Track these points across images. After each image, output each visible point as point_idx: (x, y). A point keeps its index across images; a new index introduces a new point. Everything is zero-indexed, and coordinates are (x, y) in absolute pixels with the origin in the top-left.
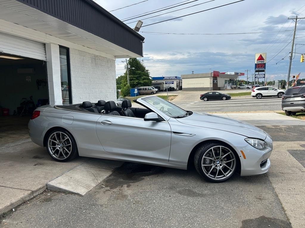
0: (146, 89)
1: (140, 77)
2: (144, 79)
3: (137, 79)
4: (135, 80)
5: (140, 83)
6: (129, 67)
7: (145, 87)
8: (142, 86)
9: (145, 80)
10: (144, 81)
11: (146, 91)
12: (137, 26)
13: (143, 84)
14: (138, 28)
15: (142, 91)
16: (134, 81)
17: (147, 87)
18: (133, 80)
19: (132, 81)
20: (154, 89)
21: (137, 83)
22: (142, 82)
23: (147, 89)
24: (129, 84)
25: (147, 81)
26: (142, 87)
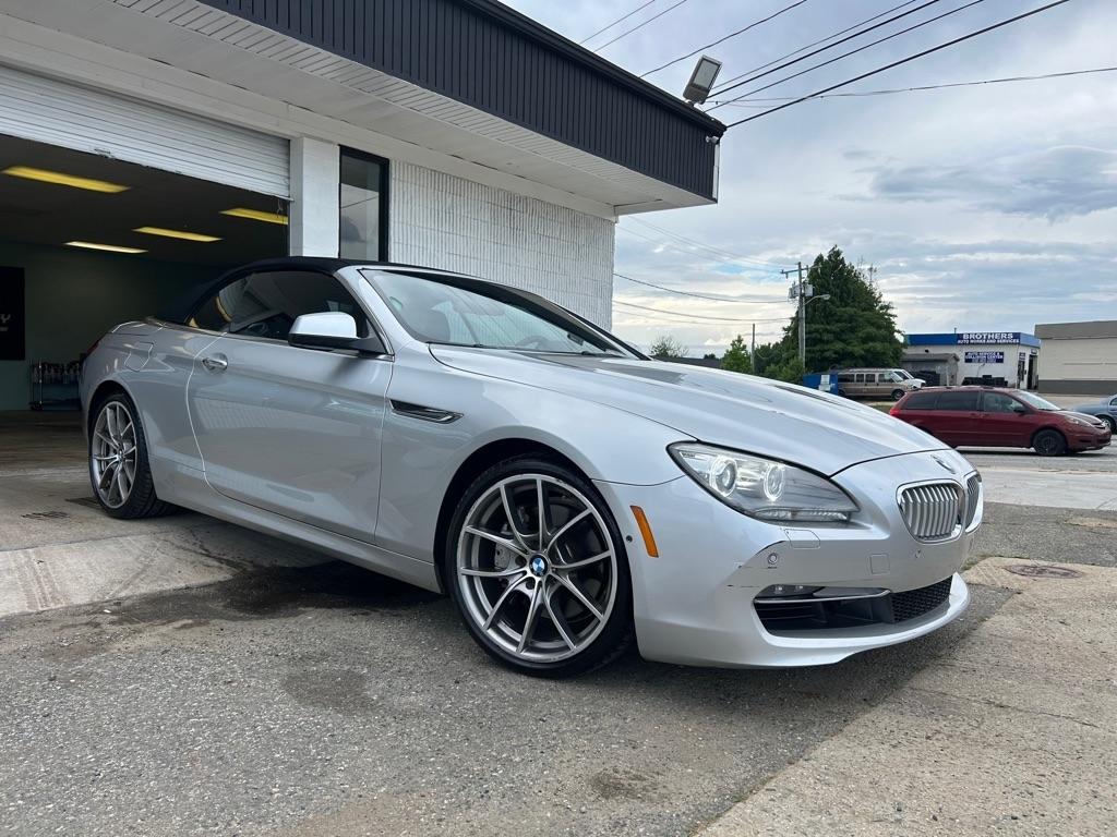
0: (871, 379)
1: (853, 330)
2: (865, 340)
3: (838, 336)
4: (828, 342)
5: (851, 355)
6: (809, 291)
7: (865, 371)
8: (856, 367)
9: (871, 344)
10: (866, 346)
11: (871, 386)
12: (696, 81)
13: (861, 357)
14: (699, 87)
15: (851, 386)
16: (826, 348)
17: (877, 372)
18: (821, 341)
19: (817, 348)
20: (905, 378)
21: (835, 353)
22: (858, 350)
23: (877, 378)
24: (802, 356)
25: (878, 346)
26: (855, 372)
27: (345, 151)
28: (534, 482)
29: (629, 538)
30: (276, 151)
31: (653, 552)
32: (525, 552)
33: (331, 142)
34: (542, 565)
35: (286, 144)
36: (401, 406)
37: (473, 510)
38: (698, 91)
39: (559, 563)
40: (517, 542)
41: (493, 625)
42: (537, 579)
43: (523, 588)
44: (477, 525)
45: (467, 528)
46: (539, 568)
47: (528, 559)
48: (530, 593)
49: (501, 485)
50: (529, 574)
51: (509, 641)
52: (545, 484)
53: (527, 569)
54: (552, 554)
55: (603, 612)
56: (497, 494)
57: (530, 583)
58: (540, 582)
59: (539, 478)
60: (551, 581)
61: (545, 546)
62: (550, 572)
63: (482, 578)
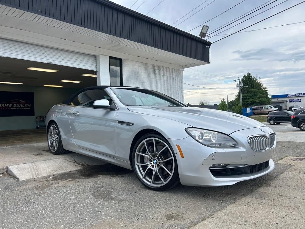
0: (262, 109)
1: (255, 95)
2: (259, 98)
3: (251, 97)
4: (248, 99)
5: (255, 102)
6: (242, 85)
7: (260, 106)
8: (257, 105)
9: (261, 99)
10: (260, 100)
11: (262, 111)
12: (202, 32)
13: (258, 102)
14: (203, 33)
15: (256, 111)
16: (248, 100)
17: (263, 107)
18: (247, 99)
19: (245, 101)
20: (272, 108)
21: (251, 102)
22: (257, 101)
23: (263, 108)
24: (241, 103)
25: (263, 99)
26: (257, 107)
27: (110, 58)
28: (152, 140)
29: (176, 153)
30: (93, 59)
31: (182, 156)
32: (152, 158)
33: (106, 56)
34: (156, 161)
35: (95, 57)
36: (120, 122)
37: (138, 148)
38: (203, 34)
39: (160, 161)
40: (149, 156)
41: (144, 178)
42: (155, 165)
43: (151, 168)
44: (139, 152)
45: (137, 152)
46: (155, 162)
47: (152, 160)
48: (153, 169)
49: (144, 141)
50: (153, 164)
51: (149, 182)
52: (155, 140)
53: (152, 162)
54: (158, 158)
55: (171, 173)
56: (144, 143)
57: (153, 166)
58: (156, 166)
59: (154, 139)
60: (158, 165)
61: (156, 156)
62: (158, 163)
63: (141, 166)
